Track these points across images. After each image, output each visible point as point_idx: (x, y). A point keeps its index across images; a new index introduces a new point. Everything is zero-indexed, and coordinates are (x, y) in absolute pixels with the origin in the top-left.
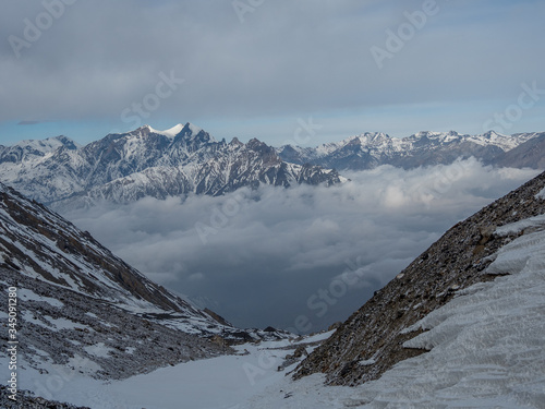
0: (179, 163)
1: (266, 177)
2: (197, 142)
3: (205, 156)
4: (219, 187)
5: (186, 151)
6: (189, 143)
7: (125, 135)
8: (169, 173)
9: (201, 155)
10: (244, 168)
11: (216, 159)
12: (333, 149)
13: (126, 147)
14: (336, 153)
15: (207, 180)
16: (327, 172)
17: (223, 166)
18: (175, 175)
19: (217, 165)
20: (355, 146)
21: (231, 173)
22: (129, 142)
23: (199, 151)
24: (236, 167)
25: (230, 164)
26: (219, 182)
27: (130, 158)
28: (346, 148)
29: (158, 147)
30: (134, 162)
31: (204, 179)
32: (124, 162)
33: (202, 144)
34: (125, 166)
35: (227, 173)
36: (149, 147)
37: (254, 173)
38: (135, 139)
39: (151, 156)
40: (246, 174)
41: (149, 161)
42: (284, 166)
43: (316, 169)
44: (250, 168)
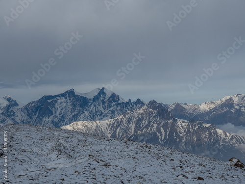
0: (97, 118)
1: (162, 130)
2: (110, 102)
3: (116, 113)
4: (127, 136)
5: (102, 109)
6: (104, 102)
7: (56, 96)
8: (89, 126)
9: (113, 112)
10: (145, 123)
11: (125, 116)
12: (213, 106)
13: (57, 105)
14: (215, 109)
15: (118, 131)
16: (207, 125)
17: (129, 120)
18: (94, 128)
19: (125, 120)
20: (229, 104)
21: (136, 126)
22: (59, 101)
23: (111, 109)
24: (139, 121)
25: (135, 120)
26: (127, 133)
27: (60, 114)
28: (223, 106)
29: (81, 106)
30: (63, 117)
31: (115, 131)
32: (56, 117)
33: (114, 103)
34: (56, 120)
35: (133, 126)
36: (74, 105)
37: (153, 126)
38: (64, 100)
39: (76, 112)
40: (147, 127)
41: (74, 116)
42: (175, 121)
43: (199, 123)
44: (149, 122)
